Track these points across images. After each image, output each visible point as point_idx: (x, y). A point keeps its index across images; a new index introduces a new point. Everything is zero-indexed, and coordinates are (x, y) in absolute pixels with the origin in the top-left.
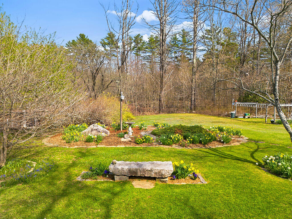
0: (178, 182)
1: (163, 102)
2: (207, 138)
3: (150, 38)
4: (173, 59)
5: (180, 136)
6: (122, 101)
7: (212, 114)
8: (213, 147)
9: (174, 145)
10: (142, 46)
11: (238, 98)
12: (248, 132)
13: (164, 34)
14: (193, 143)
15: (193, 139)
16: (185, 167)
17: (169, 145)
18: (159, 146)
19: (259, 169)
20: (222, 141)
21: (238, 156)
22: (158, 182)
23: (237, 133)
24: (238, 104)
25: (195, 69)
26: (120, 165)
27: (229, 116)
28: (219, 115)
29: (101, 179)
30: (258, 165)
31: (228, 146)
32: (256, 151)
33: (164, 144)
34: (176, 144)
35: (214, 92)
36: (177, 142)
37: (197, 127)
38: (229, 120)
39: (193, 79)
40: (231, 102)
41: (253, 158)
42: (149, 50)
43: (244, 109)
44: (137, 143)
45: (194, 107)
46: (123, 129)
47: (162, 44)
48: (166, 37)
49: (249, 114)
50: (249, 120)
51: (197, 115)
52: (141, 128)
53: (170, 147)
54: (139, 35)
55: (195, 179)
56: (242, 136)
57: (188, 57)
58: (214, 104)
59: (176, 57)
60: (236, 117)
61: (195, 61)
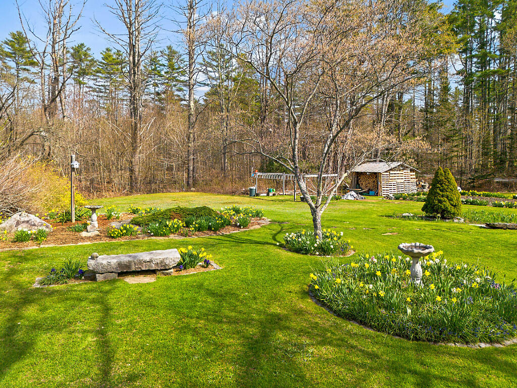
0: (187, 272)
1: (137, 173)
2: (218, 222)
3: (104, 54)
4: (152, 96)
5: (180, 222)
6: (74, 171)
7: (222, 191)
8: (228, 233)
9: (172, 236)
10: (89, 66)
11: (259, 167)
12: (272, 213)
13: (137, 54)
14: (199, 230)
15: (199, 224)
16: (195, 253)
17: (164, 235)
18: (149, 238)
19: (280, 249)
20: (238, 224)
21: (258, 240)
22: (159, 275)
23: (258, 215)
24: (259, 176)
25: (193, 119)
26: (103, 259)
27: (247, 194)
28: (233, 193)
29: (72, 283)
30: (279, 246)
31: (246, 231)
32: (279, 232)
33: (156, 235)
34: (175, 234)
35: (224, 157)
36: (176, 231)
37: (204, 208)
38: (247, 199)
39: (191, 135)
40: (250, 172)
41: (275, 240)
42: (104, 76)
43: (268, 181)
44: (113, 237)
45: (193, 180)
46: (76, 220)
47: (134, 71)
48: (141, 60)
49: (274, 190)
50: (274, 198)
51: (199, 194)
52: (109, 217)
53: (167, 238)
54: (82, 45)
55: (208, 266)
56: (263, 218)
57: (178, 96)
58: (225, 177)
59: (158, 94)
60: (257, 195)
61: (192, 104)
